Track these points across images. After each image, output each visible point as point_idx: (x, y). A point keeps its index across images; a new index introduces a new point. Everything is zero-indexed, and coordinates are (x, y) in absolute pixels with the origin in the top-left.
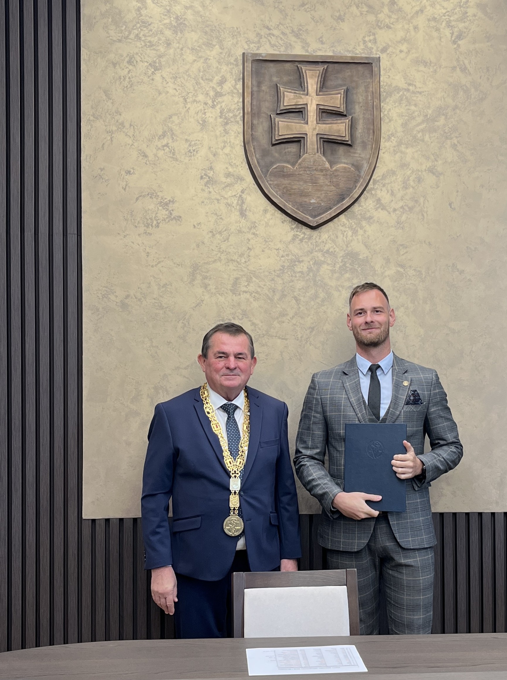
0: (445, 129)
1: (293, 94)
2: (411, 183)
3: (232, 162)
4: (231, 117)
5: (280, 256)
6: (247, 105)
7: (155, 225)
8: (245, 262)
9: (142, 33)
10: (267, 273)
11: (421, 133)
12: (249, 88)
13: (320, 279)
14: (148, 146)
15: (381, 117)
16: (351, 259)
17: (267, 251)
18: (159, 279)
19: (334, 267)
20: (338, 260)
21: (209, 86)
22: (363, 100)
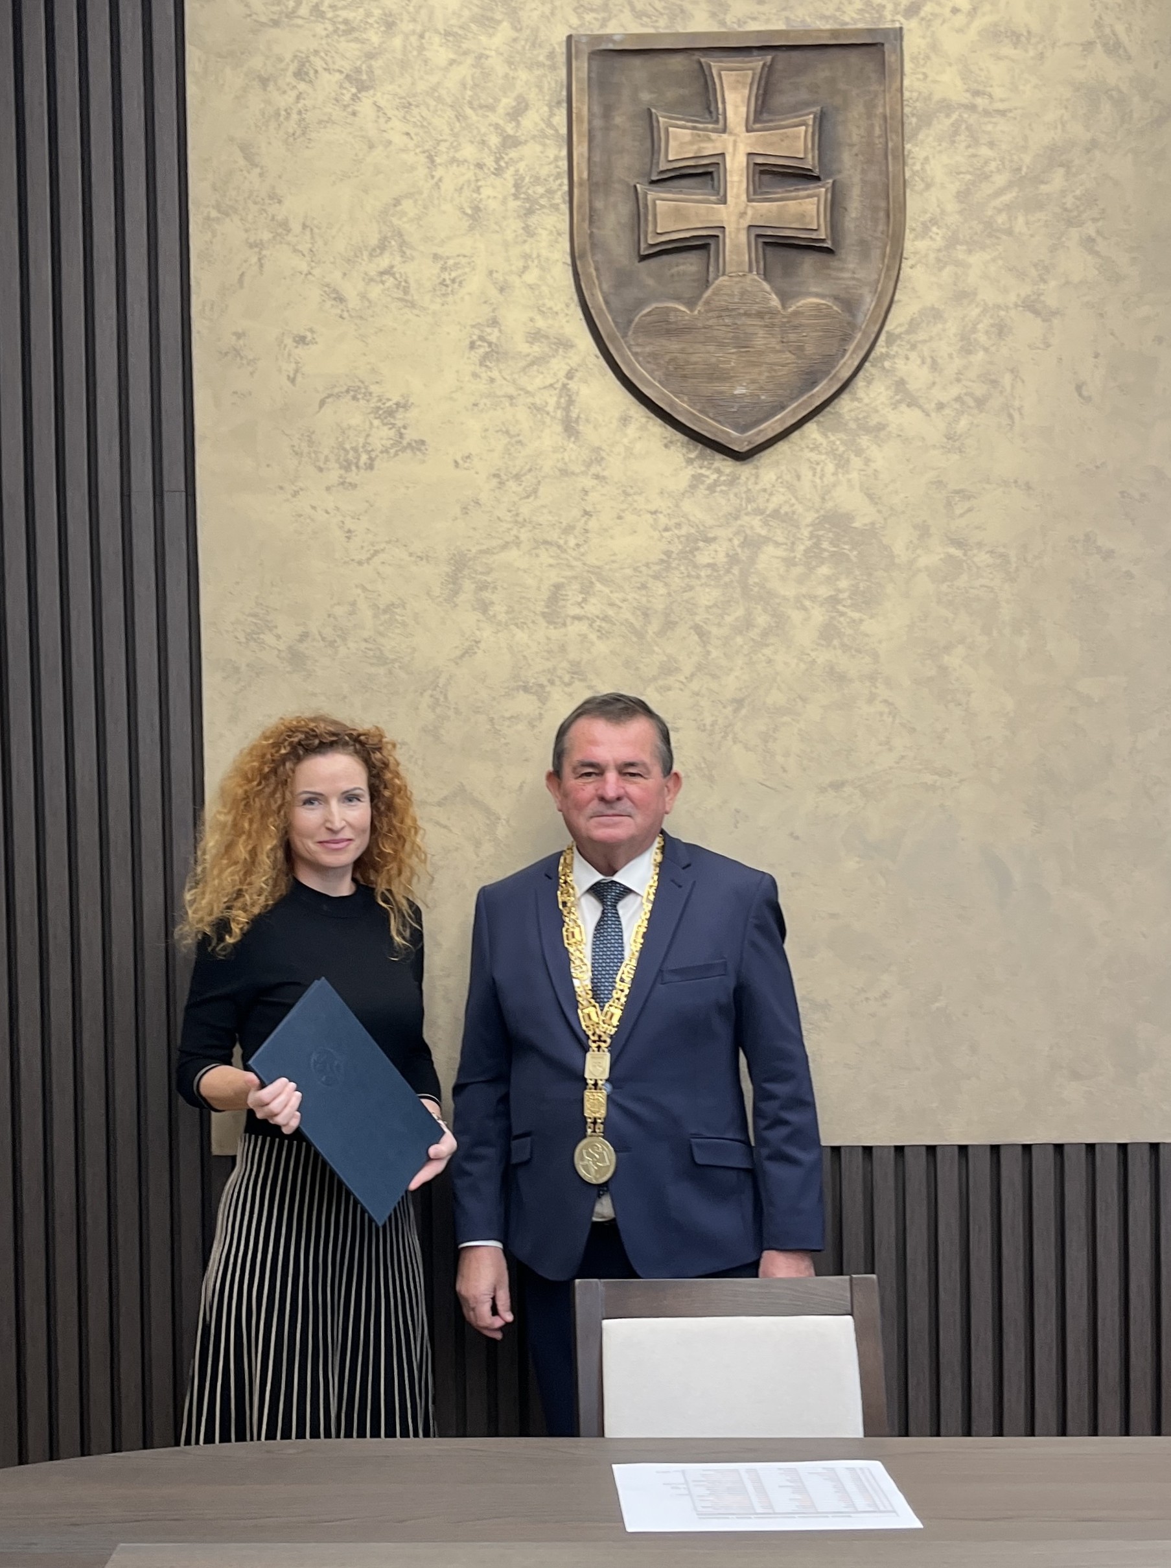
0: (1063, 201)
1: (689, 131)
2: (982, 339)
3: (544, 305)
4: (542, 196)
5: (660, 529)
6: (578, 163)
7: (365, 464)
8: (578, 545)
10: (629, 572)
11: (1004, 215)
12: (582, 122)
13: (756, 580)
14: (345, 274)
15: (907, 177)
16: (834, 530)
17: (629, 517)
18: (376, 594)
19: (793, 551)
20: (802, 534)
21: (487, 123)
22: (862, 137)
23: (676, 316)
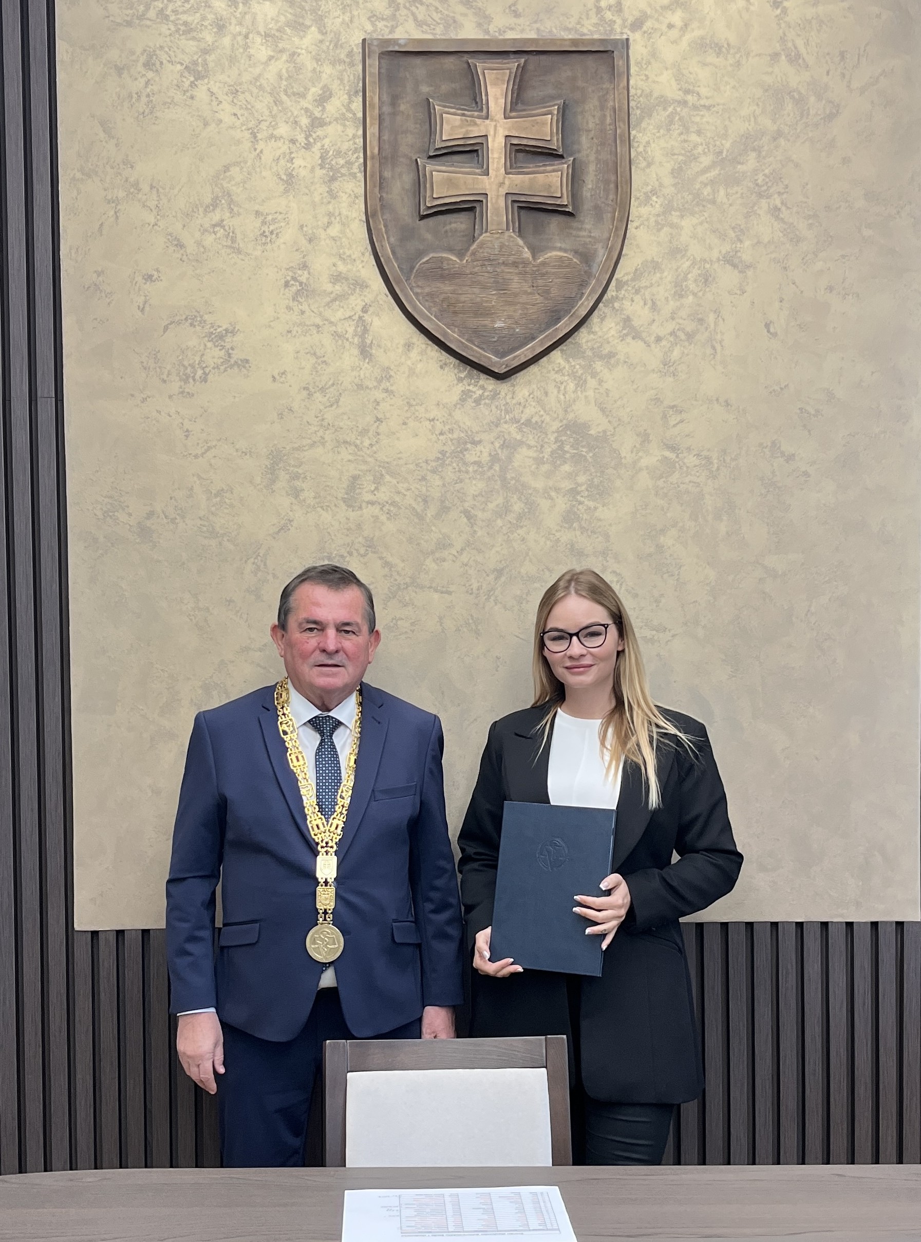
0: (756, 178)
1: (459, 117)
2: (691, 287)
3: (344, 253)
4: (342, 167)
5: (437, 433)
6: (370, 141)
7: (200, 377)
8: (371, 445)
9: (171, 7)
10: (412, 467)
11: (709, 188)
12: (374, 108)
13: (513, 475)
14: (184, 226)
15: (632, 157)
16: (574, 436)
17: (411, 423)
18: (209, 481)
19: (542, 453)
20: (549, 439)
21: (299, 107)
22: (597, 124)
23: (448, 264)
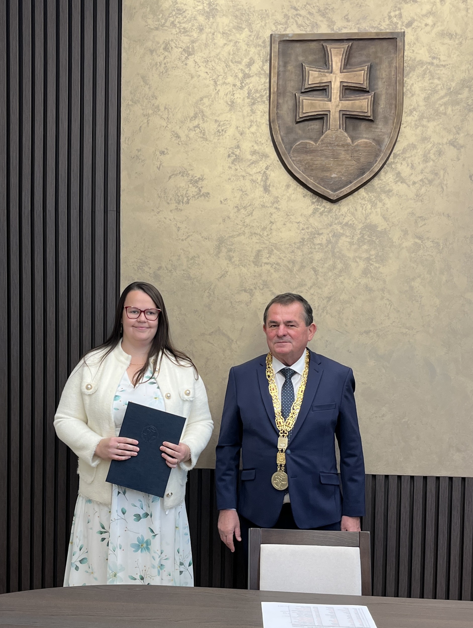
0: (468, 101)
1: (318, 72)
2: (432, 157)
3: (258, 140)
4: (258, 98)
5: (301, 229)
6: (273, 85)
7: (186, 202)
8: (268, 235)
9: (177, 20)
10: (287, 246)
11: (443, 107)
12: (275, 69)
13: (338, 250)
14: (180, 127)
15: (404, 92)
16: (370, 231)
17: (288, 225)
18: (188, 252)
19: (353, 239)
20: (357, 233)
21: (238, 69)
22: (387, 75)
23: (310, 146)
